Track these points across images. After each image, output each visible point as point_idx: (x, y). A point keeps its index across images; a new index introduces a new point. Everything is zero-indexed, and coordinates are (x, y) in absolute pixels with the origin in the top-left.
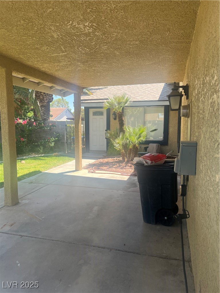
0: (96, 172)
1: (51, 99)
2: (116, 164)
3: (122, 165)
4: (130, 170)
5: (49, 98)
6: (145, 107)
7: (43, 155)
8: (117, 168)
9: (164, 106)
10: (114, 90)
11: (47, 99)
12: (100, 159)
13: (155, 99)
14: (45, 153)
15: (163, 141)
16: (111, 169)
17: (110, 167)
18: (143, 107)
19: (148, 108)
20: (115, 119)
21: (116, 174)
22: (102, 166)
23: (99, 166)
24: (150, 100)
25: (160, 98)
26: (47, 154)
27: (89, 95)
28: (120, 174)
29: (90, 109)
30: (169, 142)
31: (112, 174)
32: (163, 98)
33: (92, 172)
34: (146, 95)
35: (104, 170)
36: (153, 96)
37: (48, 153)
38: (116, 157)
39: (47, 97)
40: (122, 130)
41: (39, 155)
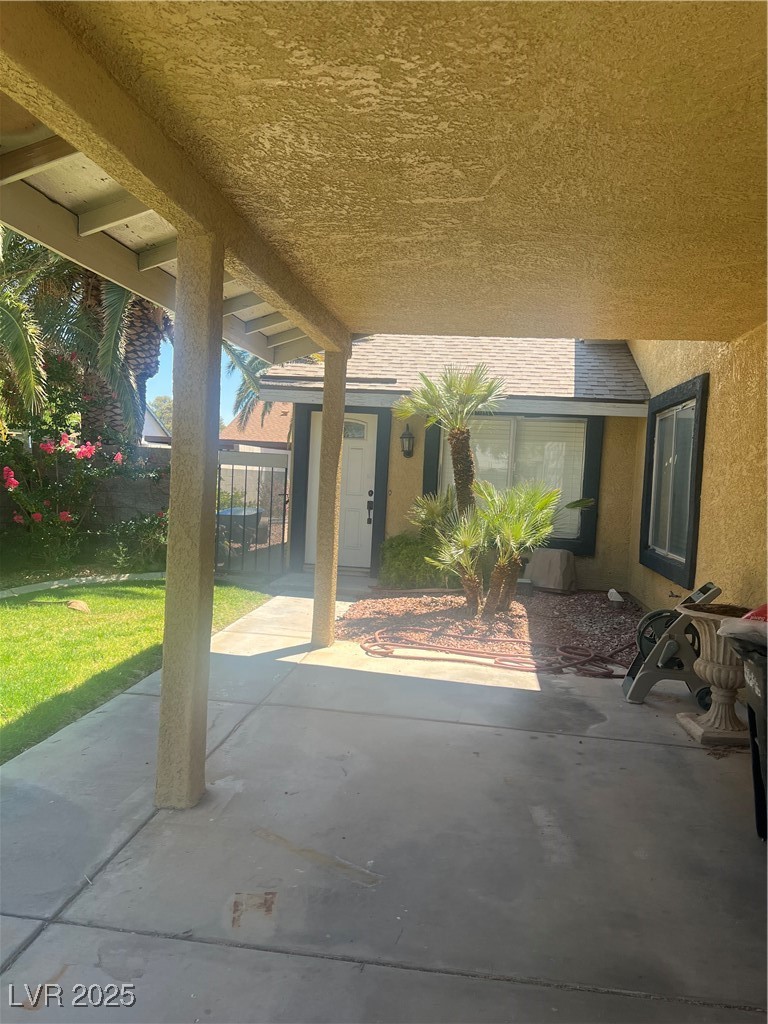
0: (395, 653)
1: (153, 365)
2: (453, 623)
3: (475, 629)
4: (517, 647)
5: (148, 361)
6: (519, 417)
7: (125, 577)
8: (462, 638)
9: (586, 420)
10: (401, 350)
11: (140, 364)
12: (364, 599)
13: (563, 391)
14: (132, 570)
15: (577, 539)
16: (443, 641)
17: (436, 634)
18: (511, 418)
19: (531, 424)
20: (409, 454)
21: (481, 664)
22: (405, 631)
23: (393, 631)
24: (546, 395)
25: (579, 391)
26: (141, 573)
27: (313, 363)
28: (492, 661)
29: (313, 413)
30: (601, 546)
31: (464, 662)
32: (589, 392)
33: (385, 655)
34: (525, 377)
35: (421, 646)
36: (552, 382)
37: (147, 571)
38: (428, 594)
39: (139, 357)
40: (465, 496)
41: (109, 576)
